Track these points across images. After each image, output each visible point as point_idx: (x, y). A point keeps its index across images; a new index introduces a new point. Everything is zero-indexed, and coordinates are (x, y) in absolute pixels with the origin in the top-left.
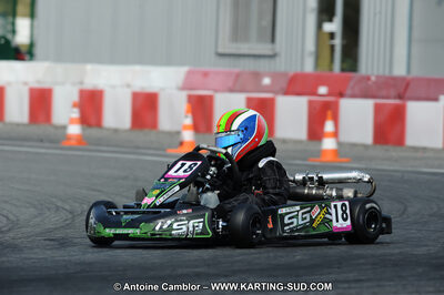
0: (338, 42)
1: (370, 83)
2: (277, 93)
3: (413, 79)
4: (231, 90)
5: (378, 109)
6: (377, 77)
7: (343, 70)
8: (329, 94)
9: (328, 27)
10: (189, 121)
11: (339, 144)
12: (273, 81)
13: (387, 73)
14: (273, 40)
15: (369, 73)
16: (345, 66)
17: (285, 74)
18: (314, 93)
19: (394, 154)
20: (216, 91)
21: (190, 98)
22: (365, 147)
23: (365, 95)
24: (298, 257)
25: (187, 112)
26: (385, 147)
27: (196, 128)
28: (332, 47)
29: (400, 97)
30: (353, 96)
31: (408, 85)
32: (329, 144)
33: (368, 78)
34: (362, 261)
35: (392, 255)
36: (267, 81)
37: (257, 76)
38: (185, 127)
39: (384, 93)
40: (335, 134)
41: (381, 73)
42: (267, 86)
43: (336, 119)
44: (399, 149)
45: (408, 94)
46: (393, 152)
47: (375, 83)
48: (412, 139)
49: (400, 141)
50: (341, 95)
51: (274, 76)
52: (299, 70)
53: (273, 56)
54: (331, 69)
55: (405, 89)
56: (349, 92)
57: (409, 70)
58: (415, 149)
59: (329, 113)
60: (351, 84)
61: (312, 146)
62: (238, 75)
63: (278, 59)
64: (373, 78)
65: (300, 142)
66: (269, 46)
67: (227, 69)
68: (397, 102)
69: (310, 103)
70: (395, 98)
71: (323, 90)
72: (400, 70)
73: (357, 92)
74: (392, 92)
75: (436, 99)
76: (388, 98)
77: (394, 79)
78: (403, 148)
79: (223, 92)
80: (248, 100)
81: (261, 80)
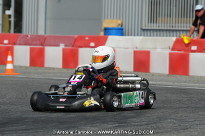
0: (12, 19)
1: (28, 38)
3: (48, 36)
5: (32, 50)
6: (31, 35)
7: (15, 32)
8: (9, 44)
9: (8, 12)
11: (14, 66)
13: (35, 33)
15: (27, 34)
16: (16, 30)
18: (3, 44)
19: (40, 71)
22: (26, 67)
23: (26, 44)
26: (36, 68)
28: (10, 21)
29: (42, 44)
30: (20, 44)
31: (45, 39)
33: (27, 36)
34: (27, 120)
35: (41, 117)
39: (35, 43)
40: (12, 62)
41: (33, 33)
43: (12, 55)
44: (41, 68)
45: (45, 44)
46: (39, 69)
47: (31, 38)
48: (47, 64)
49: (42, 65)
50: (15, 44)
54: (9, 32)
55: (44, 41)
56: (18, 42)
57: (45, 33)
58: (49, 68)
59: (10, 52)
60: (19, 39)
61: (2, 67)
64: (29, 36)
68: (41, 47)
70: (39, 45)
71: (6, 42)
72: (41, 32)
73: (22, 42)
74: (38, 42)
75: (59, 46)
76: (36, 45)
77: (39, 36)
78: (44, 68)
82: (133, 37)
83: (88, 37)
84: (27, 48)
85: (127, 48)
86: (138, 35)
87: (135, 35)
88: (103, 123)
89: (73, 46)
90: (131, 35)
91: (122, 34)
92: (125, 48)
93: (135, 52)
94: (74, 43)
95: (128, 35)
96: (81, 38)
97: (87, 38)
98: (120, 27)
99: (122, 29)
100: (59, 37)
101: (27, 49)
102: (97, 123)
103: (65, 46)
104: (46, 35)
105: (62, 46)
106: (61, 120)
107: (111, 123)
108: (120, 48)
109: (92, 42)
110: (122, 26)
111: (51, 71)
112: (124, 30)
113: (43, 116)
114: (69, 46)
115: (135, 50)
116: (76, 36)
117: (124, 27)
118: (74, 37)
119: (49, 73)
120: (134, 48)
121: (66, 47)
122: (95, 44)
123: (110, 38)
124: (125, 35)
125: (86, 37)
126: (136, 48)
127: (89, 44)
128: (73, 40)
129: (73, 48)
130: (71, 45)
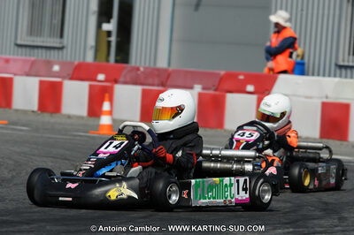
0: (113, 39)
1: (139, 72)
2: (64, 78)
3: (174, 71)
4: (28, 74)
5: (145, 93)
6: (145, 68)
7: (117, 61)
8: (106, 81)
9: (106, 27)
11: (114, 120)
12: (61, 68)
13: (152, 65)
14: (62, 36)
15: (138, 65)
16: (118, 58)
17: (72, 63)
18: (95, 80)
20: (15, 74)
23: (135, 83)
28: (109, 43)
29: (163, 84)
30: (125, 83)
31: (169, 75)
32: (105, 120)
33: (138, 69)
36: (56, 68)
37: (49, 64)
39: (150, 81)
40: (110, 113)
41: (147, 65)
42: (56, 72)
43: (111, 100)
45: (169, 83)
47: (143, 73)
50: (116, 82)
51: (62, 64)
52: (82, 60)
53: (61, 48)
54: (108, 61)
55: (166, 79)
56: (122, 79)
57: (169, 64)
59: (107, 95)
60: (124, 73)
61: (92, 121)
62: (33, 63)
63: (65, 50)
64: (142, 69)
65: (82, 118)
66: (58, 40)
67: (24, 57)
68: (160, 88)
69: (91, 87)
70: (158, 85)
71: (101, 77)
72: (162, 63)
73: (128, 79)
74: (156, 81)
75: (191, 88)
76: (153, 85)
77: (158, 70)
79: (22, 75)
80: (41, 83)
81: (52, 67)
82: (321, 78)
83: (245, 75)
85: (311, 98)
86: (329, 76)
87: (324, 75)
89: (216, 90)
90: (318, 75)
91: (302, 73)
92: (307, 97)
93: (324, 105)
94: (219, 84)
95: (313, 75)
96: (231, 76)
97: (241, 77)
98: (299, 60)
99: (303, 64)
100: (193, 73)
101: (136, 91)
103: (204, 89)
104: (171, 69)
105: (198, 88)
108: (299, 96)
109: (250, 84)
110: (303, 58)
112: (306, 66)
114: (209, 89)
115: (325, 100)
116: (222, 73)
117: (306, 60)
118: (219, 74)
120: (322, 98)
121: (205, 92)
122: (255, 88)
123: (282, 78)
124: (308, 75)
125: (240, 74)
126: (327, 97)
127: (245, 87)
128: (217, 80)
129: (217, 93)
130: (214, 88)
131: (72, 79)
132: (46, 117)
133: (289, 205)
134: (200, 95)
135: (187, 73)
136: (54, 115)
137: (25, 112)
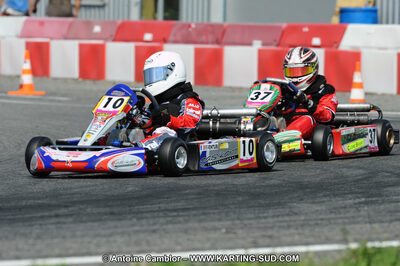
1: (190, 30)
2: (106, 40)
3: (230, 26)
4: (66, 38)
5: (198, 53)
6: (197, 24)
7: (165, 18)
8: (153, 41)
10: (27, 66)
12: (102, 29)
13: (205, 21)
15: (189, 21)
16: (167, 14)
17: (114, 23)
18: (142, 40)
19: (213, 94)
20: (52, 38)
21: (28, 46)
23: (187, 41)
24: (131, 189)
25: (26, 58)
26: (206, 88)
27: (34, 72)
29: (218, 42)
30: (176, 42)
31: (224, 32)
33: (189, 26)
35: (214, 185)
36: (97, 29)
37: (89, 25)
38: (24, 72)
39: (204, 38)
41: (200, 20)
42: (97, 33)
44: (216, 89)
45: (224, 40)
46: (212, 91)
47: (196, 29)
48: (228, 81)
49: (218, 82)
50: (165, 41)
51: (103, 25)
52: (126, 19)
53: (102, 6)
54: (155, 18)
55: (221, 35)
56: (171, 38)
57: (225, 19)
58: (232, 89)
60: (173, 31)
62: (71, 24)
63: (106, 8)
64: (193, 26)
68: (216, 46)
69: (137, 48)
70: (213, 43)
71: (148, 37)
72: (217, 18)
73: (179, 38)
74: (211, 38)
75: (250, 44)
76: (207, 43)
77: (213, 26)
78: (221, 88)
79: (59, 39)
80: (81, 46)
81: (92, 28)
83: (309, 27)
84: (190, 49)
85: (385, 49)
88: (335, 195)
89: (278, 45)
90: (393, 23)
91: (375, 21)
92: (380, 49)
94: (280, 39)
95: (387, 23)
96: (294, 29)
97: (306, 29)
98: (370, 6)
99: (375, 11)
100: (250, 27)
101: (188, 51)
102: (325, 196)
103: (263, 44)
104: (226, 24)
105: (257, 45)
106: (252, 191)
107: (350, 196)
108: (371, 47)
109: (317, 36)
110: (374, 4)
111: (236, 94)
112: (379, 13)
113: (219, 182)
114: (270, 44)
116: (284, 25)
117: (378, 7)
118: (280, 27)
119: (232, 98)
120: (397, 48)
121: (266, 48)
122: (322, 41)
123: (352, 28)
124: (381, 23)
125: (304, 26)
127: (311, 40)
128: (279, 34)
129: (279, 48)
130: (275, 43)
131: (115, 40)
132: (89, 85)
133: (361, 171)
134: (260, 52)
135: (243, 28)
136: (97, 82)
137: (65, 80)
